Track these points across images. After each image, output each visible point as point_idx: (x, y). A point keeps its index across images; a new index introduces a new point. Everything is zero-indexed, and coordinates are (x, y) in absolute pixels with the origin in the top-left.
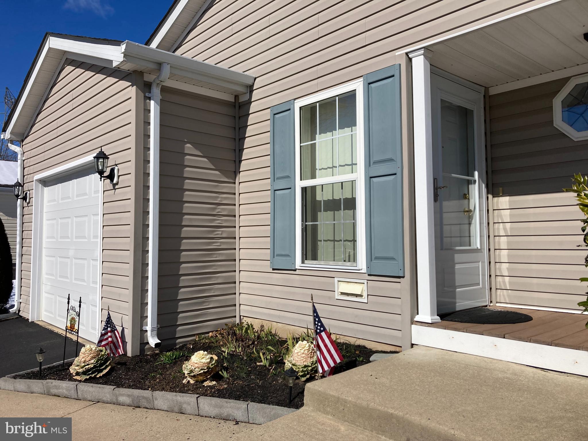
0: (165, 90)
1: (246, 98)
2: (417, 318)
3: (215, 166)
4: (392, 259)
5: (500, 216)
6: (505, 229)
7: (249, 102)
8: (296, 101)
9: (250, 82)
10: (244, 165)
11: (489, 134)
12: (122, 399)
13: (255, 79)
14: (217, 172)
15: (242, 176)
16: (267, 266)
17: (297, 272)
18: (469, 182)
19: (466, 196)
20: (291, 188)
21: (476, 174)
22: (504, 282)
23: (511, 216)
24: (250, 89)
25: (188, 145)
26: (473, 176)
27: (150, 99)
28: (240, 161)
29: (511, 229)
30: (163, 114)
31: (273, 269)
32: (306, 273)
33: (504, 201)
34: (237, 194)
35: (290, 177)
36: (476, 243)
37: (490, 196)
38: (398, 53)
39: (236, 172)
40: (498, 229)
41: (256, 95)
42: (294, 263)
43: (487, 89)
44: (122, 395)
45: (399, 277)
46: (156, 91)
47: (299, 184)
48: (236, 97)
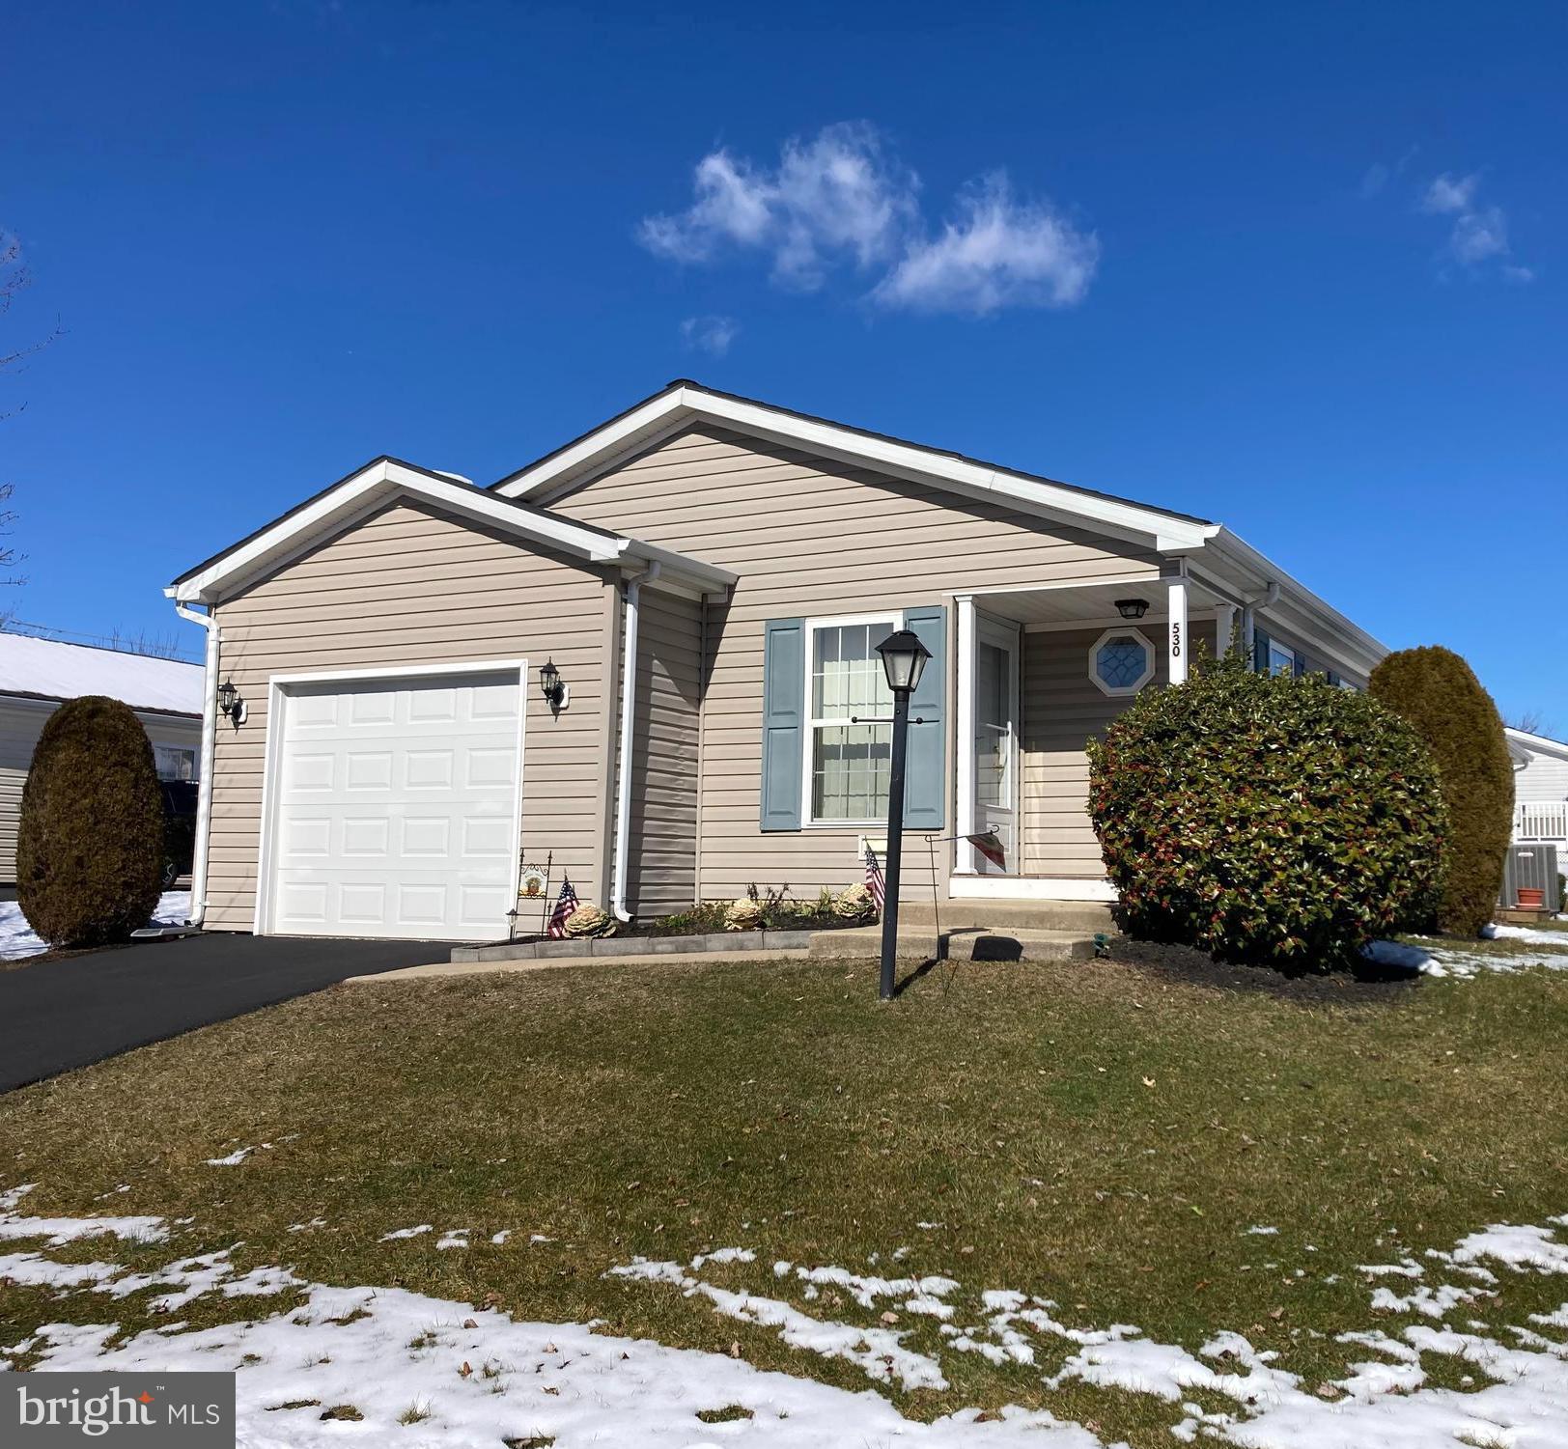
0: (645, 591)
1: (723, 600)
2: (956, 871)
3: (679, 689)
4: (932, 810)
5: (1033, 774)
6: (1037, 789)
7: (727, 606)
8: (807, 620)
9: (731, 582)
10: (711, 691)
11: (1024, 678)
12: (659, 948)
13: (739, 577)
14: (681, 699)
15: (707, 706)
16: (755, 828)
17: (803, 833)
18: (1001, 734)
19: (995, 750)
20: (798, 728)
21: (1009, 724)
22: (1034, 850)
23: (1044, 774)
24: (731, 589)
25: (656, 661)
26: (1006, 726)
27: (626, 601)
28: (707, 685)
29: (1044, 788)
30: (641, 623)
31: (763, 832)
32: (814, 833)
33: (1037, 757)
34: (701, 731)
35: (796, 713)
36: (1006, 803)
37: (1022, 751)
38: (945, 594)
39: (699, 700)
40: (1030, 789)
41: (737, 598)
42: (799, 822)
43: (1022, 626)
44: (660, 943)
45: (939, 829)
46: (635, 592)
47: (809, 724)
48: (704, 596)
